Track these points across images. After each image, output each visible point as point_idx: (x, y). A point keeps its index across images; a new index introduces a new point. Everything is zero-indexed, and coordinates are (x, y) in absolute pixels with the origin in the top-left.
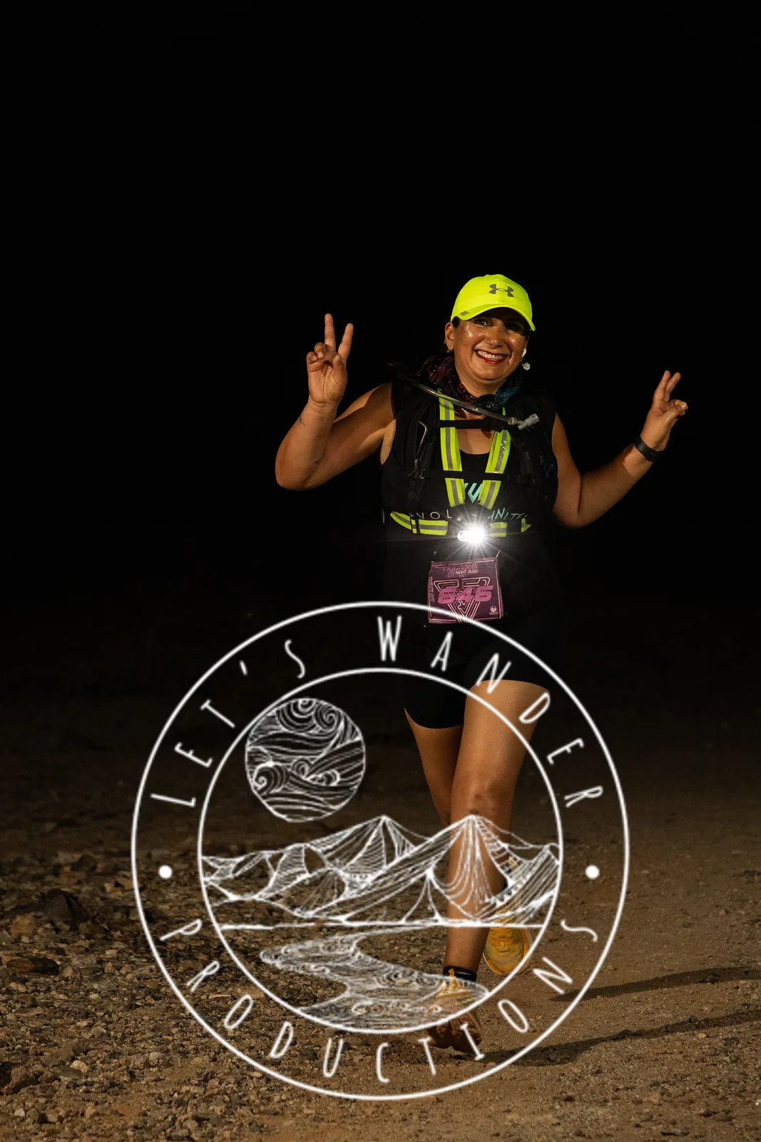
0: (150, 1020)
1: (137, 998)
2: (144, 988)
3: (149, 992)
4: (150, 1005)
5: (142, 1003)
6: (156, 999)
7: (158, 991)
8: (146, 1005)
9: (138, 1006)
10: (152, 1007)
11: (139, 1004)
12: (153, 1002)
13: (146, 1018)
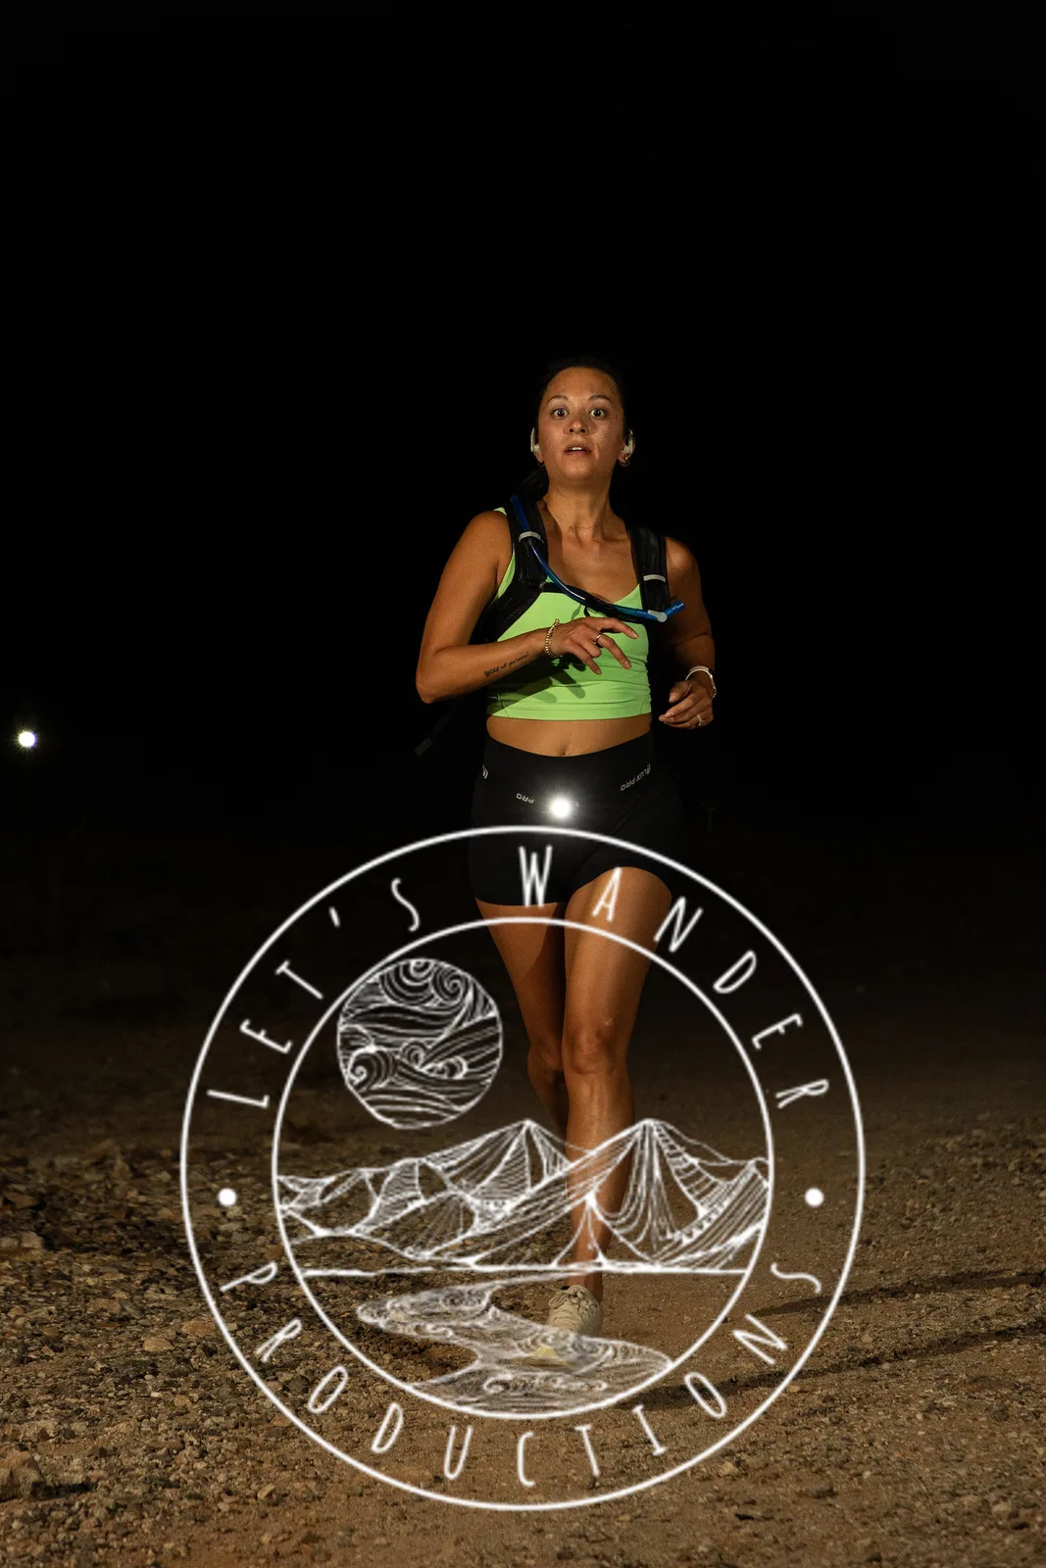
0: (47, 1377)
1: (30, 1349)
2: (40, 1335)
3: (47, 1342)
4: (48, 1358)
5: (37, 1355)
6: (56, 1350)
7: (59, 1339)
8: (42, 1358)
9: (31, 1360)
10: (51, 1361)
11: (33, 1357)
12: (52, 1354)
13: (42, 1375)
